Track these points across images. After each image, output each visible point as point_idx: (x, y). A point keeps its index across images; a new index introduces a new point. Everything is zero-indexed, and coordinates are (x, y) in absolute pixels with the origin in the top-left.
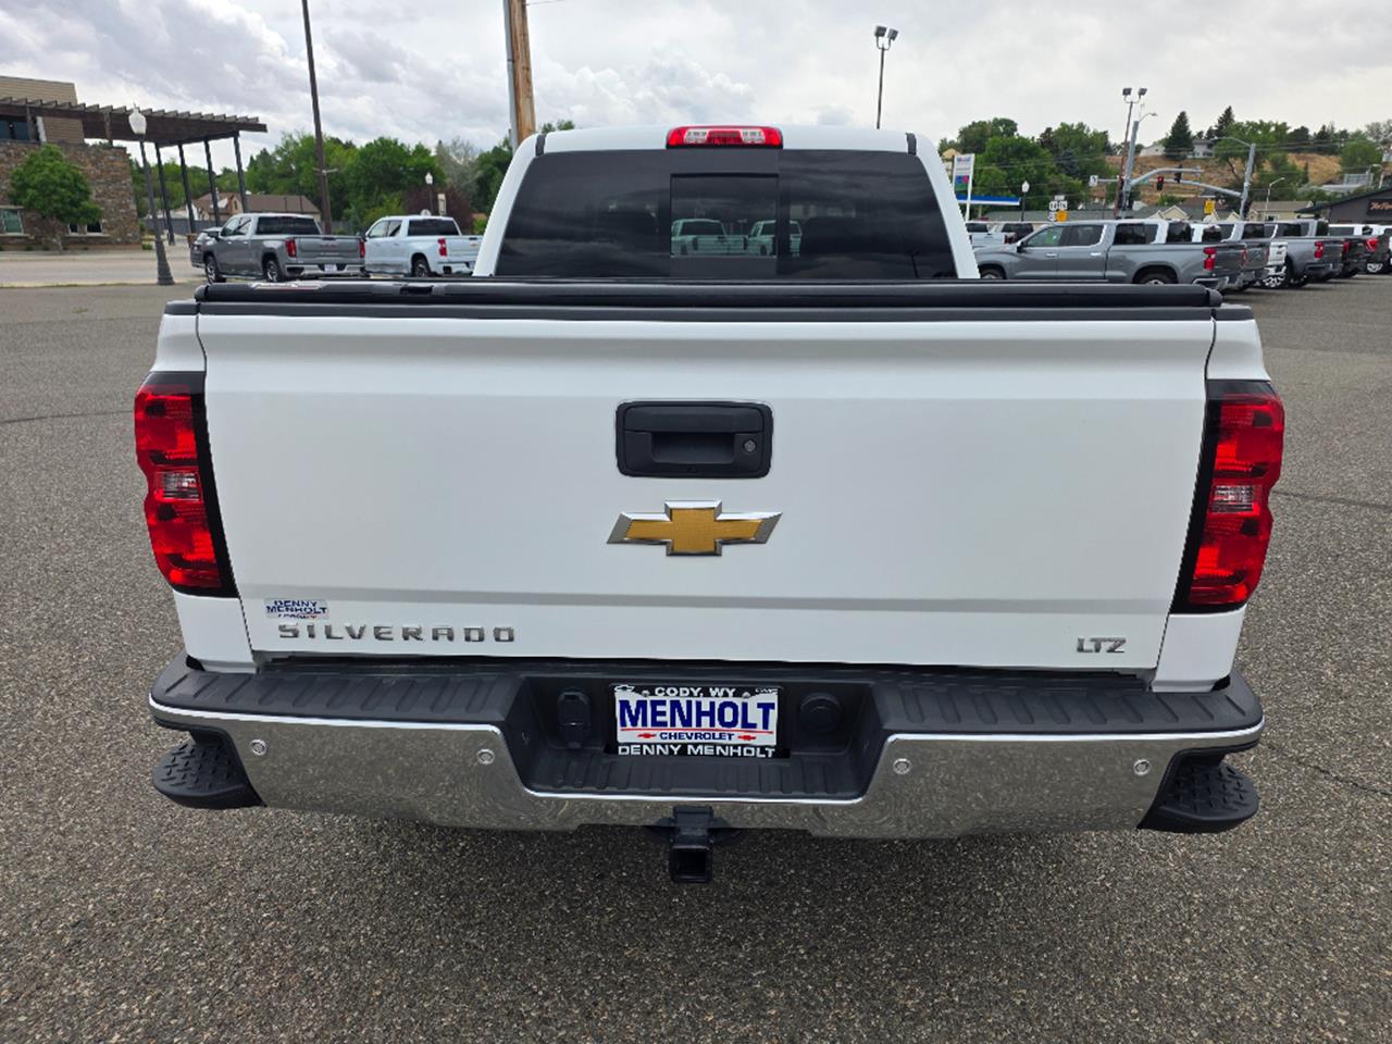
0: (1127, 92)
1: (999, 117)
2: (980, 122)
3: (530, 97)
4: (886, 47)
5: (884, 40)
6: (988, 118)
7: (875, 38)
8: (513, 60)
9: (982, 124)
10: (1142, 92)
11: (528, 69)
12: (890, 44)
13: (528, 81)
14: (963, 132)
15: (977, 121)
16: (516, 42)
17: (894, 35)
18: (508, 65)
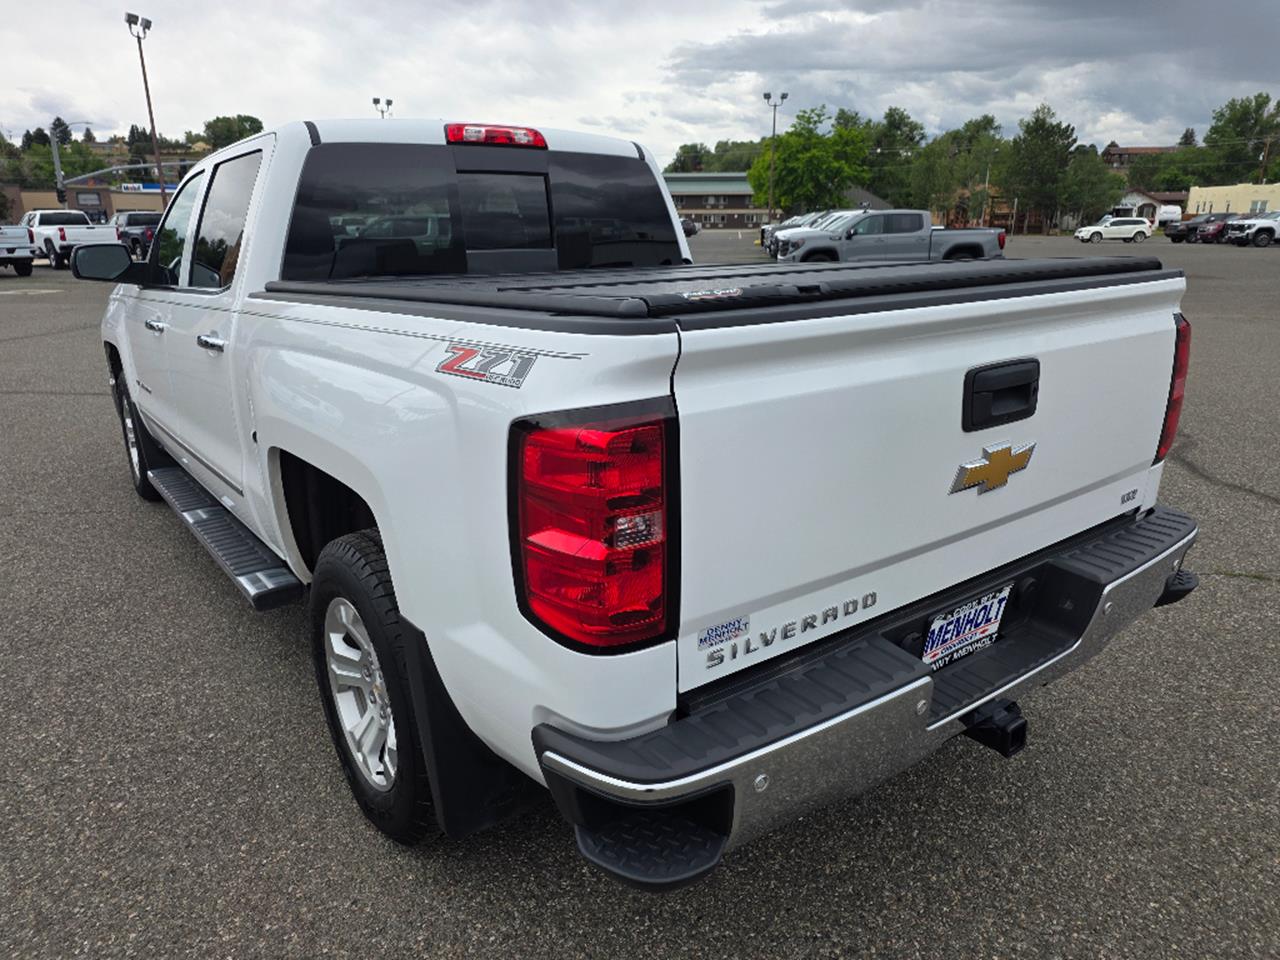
0: (376, 101)
1: (244, 113)
2: (224, 118)
4: (142, 35)
5: (138, 28)
6: (232, 114)
7: (127, 25)
9: (226, 120)
10: (389, 103)
12: (145, 33)
14: (209, 126)
15: (221, 117)
17: (147, 25)
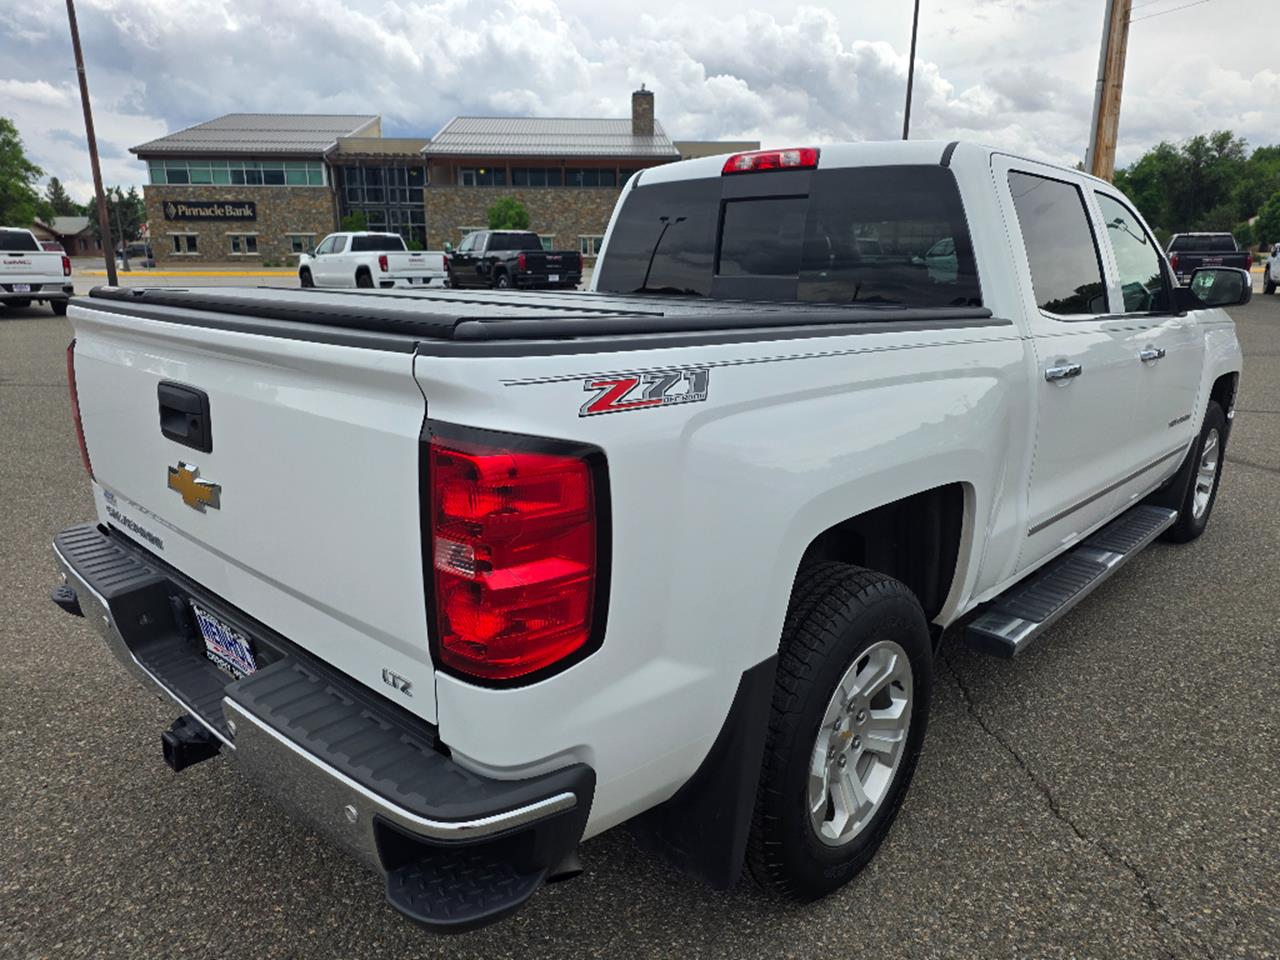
3: (1116, 115)
8: (1103, 79)
11: (1119, 86)
13: (1117, 99)
16: (1111, 61)
18: (1097, 86)
